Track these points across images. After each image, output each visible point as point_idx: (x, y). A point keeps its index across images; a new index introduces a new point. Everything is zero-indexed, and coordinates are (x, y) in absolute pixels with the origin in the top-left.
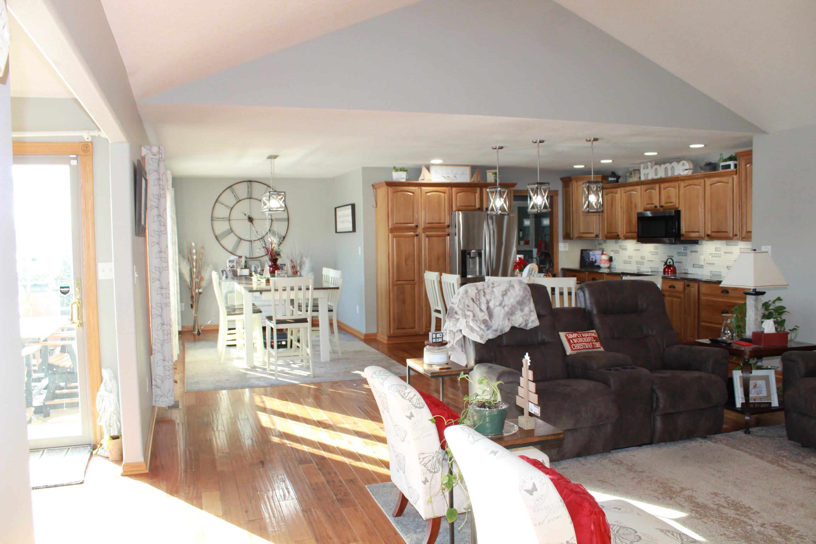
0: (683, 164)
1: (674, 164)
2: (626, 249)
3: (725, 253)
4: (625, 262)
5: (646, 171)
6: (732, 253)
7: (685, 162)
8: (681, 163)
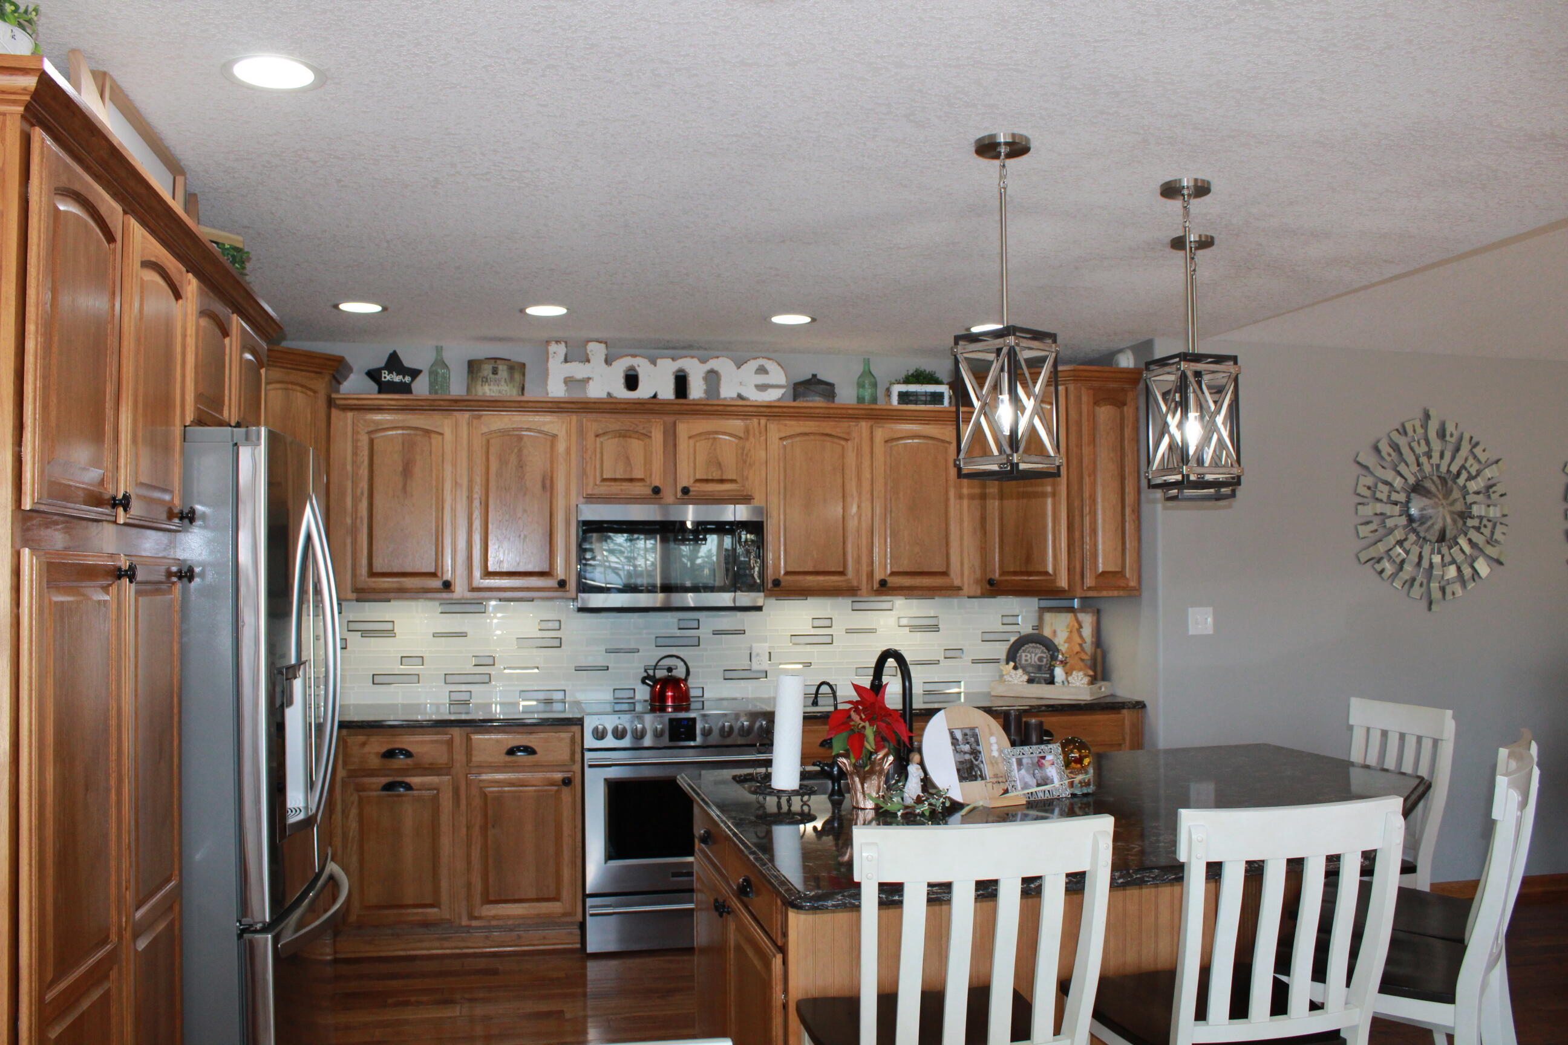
0: (762, 370)
1: (723, 365)
2: (390, 633)
3: (849, 631)
4: (376, 680)
5: (578, 370)
6: (872, 631)
7: (770, 366)
8: (753, 365)
